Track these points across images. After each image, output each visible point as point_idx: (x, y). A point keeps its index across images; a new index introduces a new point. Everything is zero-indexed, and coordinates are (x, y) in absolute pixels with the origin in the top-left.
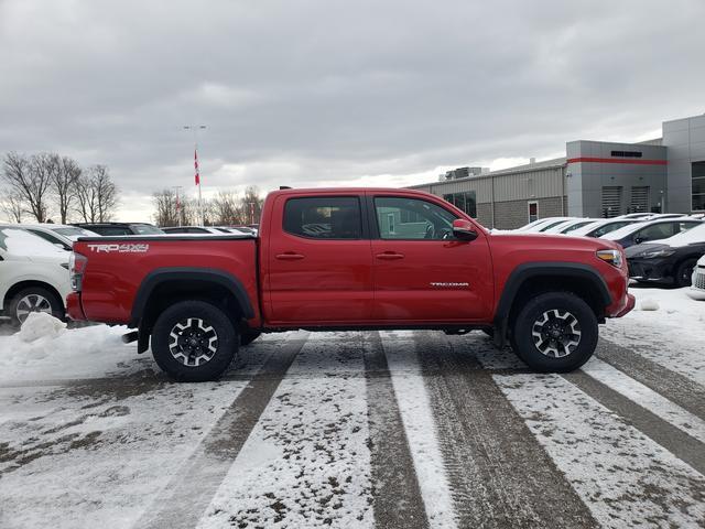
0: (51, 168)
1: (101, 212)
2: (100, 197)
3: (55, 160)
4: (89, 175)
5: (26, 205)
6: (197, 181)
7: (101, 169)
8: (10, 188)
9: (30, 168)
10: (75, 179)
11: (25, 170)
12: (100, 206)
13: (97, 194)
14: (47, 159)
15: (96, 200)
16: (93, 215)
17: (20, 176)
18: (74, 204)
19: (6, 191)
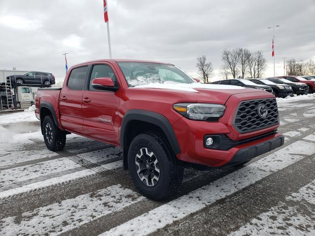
0: (239, 54)
1: (258, 72)
2: (258, 65)
3: (241, 50)
4: (254, 56)
5: (229, 71)
6: (273, 54)
7: (259, 53)
8: (224, 64)
9: (232, 55)
10: (248, 58)
11: (229, 56)
12: (258, 69)
13: (257, 63)
14: (238, 51)
15: (256, 67)
16: (255, 73)
17: (228, 58)
18: (247, 69)
19: (223, 66)
